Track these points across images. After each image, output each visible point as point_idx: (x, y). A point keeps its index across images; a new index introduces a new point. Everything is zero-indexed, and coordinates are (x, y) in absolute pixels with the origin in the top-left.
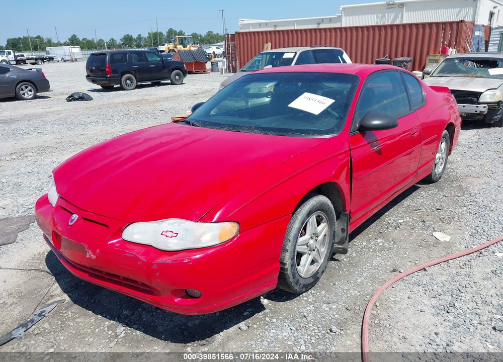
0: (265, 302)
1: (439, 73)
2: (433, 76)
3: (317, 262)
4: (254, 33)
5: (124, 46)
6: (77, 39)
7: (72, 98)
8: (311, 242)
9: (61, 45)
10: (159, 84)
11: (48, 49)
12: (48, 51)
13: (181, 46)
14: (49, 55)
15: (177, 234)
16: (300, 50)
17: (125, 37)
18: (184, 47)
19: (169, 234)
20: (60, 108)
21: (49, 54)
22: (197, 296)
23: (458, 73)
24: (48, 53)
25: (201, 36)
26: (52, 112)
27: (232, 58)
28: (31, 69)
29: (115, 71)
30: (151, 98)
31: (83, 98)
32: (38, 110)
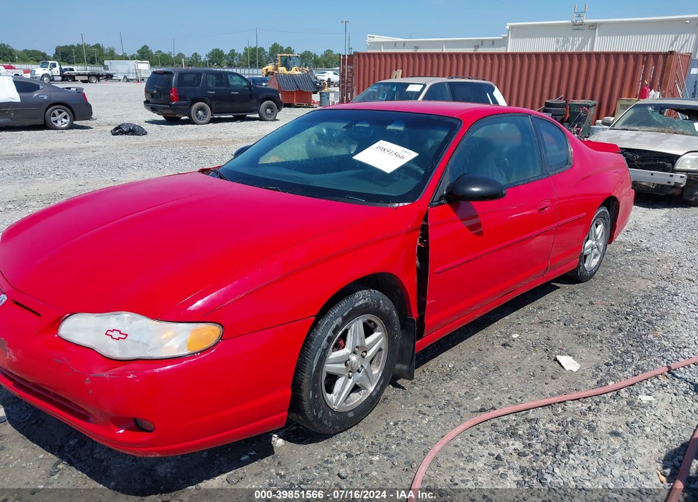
0: (278, 442)
1: (624, 124)
2: (615, 128)
3: (365, 388)
4: (385, 54)
5: (211, 64)
6: (149, 51)
7: (119, 131)
8: (354, 358)
9: (127, 59)
10: (243, 119)
11: (106, 62)
12: (107, 66)
13: (284, 68)
14: (107, 72)
15: (127, 335)
16: (431, 81)
17: (213, 52)
18: (288, 70)
19: (116, 335)
20: (99, 143)
21: (108, 70)
22: (150, 430)
23: (650, 126)
24: (106, 68)
25: (315, 56)
26: (87, 149)
27: (348, 88)
28: (69, 88)
29: (182, 98)
30: (226, 136)
31: (133, 131)
32: (69, 145)
